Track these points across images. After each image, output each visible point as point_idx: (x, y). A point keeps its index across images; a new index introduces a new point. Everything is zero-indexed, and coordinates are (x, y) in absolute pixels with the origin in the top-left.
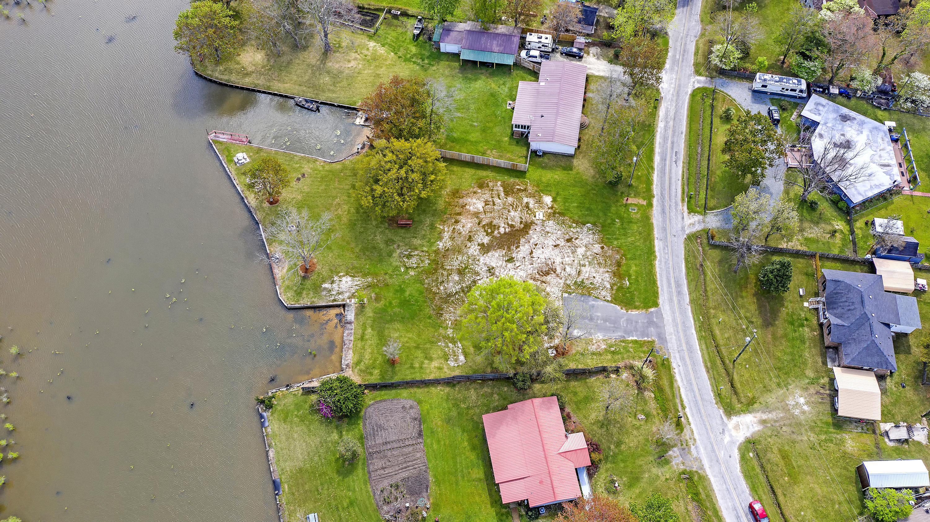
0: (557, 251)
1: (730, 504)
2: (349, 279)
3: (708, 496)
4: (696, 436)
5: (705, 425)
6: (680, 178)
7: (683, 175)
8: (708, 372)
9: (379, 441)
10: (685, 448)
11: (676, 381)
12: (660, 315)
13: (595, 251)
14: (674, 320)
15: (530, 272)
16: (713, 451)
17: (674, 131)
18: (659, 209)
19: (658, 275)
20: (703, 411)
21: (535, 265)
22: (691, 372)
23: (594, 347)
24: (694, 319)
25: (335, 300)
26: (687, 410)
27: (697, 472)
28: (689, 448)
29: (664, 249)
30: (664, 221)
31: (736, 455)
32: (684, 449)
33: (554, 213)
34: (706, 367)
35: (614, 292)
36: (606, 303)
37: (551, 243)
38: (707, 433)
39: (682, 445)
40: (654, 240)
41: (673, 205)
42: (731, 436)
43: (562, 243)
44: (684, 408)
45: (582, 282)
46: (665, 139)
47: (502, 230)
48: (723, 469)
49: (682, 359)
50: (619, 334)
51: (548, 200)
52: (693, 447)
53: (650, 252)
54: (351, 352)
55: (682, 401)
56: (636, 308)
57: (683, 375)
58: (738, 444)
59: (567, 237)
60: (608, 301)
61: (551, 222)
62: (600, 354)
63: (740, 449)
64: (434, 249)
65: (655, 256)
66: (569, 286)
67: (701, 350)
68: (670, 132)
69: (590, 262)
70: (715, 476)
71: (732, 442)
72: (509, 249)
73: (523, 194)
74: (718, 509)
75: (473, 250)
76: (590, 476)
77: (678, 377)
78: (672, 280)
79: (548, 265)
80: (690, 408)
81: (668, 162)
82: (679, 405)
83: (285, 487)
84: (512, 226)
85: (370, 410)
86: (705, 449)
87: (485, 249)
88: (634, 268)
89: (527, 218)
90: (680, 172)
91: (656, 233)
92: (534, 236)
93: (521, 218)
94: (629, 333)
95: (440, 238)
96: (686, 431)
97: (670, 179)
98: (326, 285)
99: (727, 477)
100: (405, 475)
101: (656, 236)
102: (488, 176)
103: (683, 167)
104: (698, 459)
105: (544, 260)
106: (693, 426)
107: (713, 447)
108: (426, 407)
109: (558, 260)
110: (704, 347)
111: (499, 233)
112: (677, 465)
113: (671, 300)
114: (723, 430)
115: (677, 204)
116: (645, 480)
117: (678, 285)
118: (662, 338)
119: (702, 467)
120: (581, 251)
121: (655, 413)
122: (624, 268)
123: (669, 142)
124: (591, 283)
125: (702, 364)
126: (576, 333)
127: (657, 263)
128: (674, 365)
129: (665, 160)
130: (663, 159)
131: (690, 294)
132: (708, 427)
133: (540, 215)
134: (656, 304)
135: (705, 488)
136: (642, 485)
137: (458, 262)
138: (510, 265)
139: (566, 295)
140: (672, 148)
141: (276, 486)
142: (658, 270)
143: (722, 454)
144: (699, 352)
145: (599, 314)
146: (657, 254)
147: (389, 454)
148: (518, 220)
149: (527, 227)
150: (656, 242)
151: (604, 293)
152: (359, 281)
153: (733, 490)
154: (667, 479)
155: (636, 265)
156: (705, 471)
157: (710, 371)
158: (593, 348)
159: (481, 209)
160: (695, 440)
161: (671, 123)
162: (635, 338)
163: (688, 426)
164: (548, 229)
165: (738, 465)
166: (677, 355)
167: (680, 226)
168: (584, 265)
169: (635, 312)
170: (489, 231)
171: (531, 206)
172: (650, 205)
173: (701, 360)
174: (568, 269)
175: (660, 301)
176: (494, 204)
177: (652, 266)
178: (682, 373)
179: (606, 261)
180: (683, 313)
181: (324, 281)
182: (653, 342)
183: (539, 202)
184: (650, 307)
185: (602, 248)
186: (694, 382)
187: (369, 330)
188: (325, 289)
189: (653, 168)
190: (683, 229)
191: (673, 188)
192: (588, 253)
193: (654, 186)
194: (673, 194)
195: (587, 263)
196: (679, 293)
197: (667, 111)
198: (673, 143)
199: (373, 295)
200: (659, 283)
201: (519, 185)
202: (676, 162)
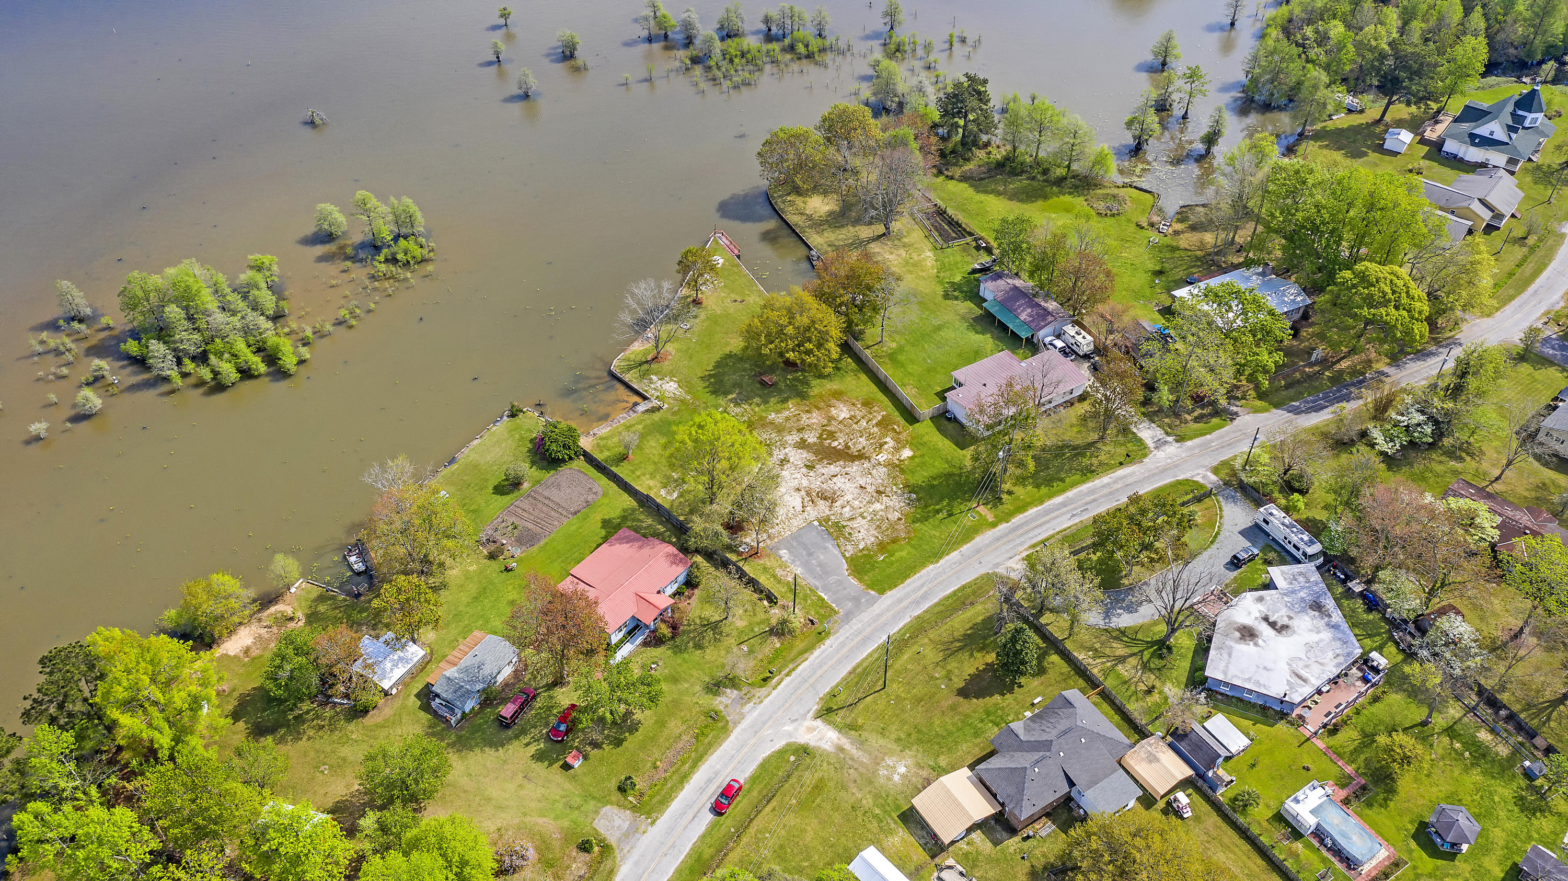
0: (858, 491)
1: (718, 766)
2: (676, 386)
3: (710, 745)
4: (766, 701)
5: (786, 701)
6: (1057, 530)
7: (1065, 530)
8: (850, 673)
9: (546, 493)
10: (746, 699)
11: (812, 653)
12: (872, 602)
13: (890, 516)
14: (879, 615)
15: (813, 486)
16: (764, 723)
17: (1111, 493)
18: (998, 534)
19: (918, 575)
20: (800, 692)
21: (825, 486)
22: (835, 660)
23: (782, 573)
24: (900, 630)
25: (646, 391)
26: (788, 679)
27: (727, 721)
28: (746, 703)
29: (955, 563)
30: (988, 545)
31: (779, 745)
32: (742, 698)
33: (897, 466)
34: (854, 669)
35: (859, 554)
36: (840, 555)
37: (862, 483)
38: (779, 708)
39: (746, 694)
40: (955, 550)
41: (1018, 541)
42: (796, 729)
43: (871, 489)
44: (788, 675)
45: (844, 527)
46: (1091, 492)
47: (835, 444)
48: (752, 741)
49: (843, 645)
50: (817, 583)
51: (907, 453)
52: (751, 704)
53: (936, 556)
54: (609, 429)
55: (793, 670)
56: (860, 580)
57: (824, 655)
58: (793, 740)
59: (882, 489)
60: (844, 556)
61: (885, 469)
62: (779, 581)
63: (788, 744)
64: (764, 414)
65: (937, 562)
66: (829, 520)
67: (870, 655)
68: (1105, 491)
69: (872, 519)
70: (737, 738)
71: (790, 734)
72: (821, 460)
73: (891, 434)
74: (703, 760)
75: (794, 438)
76: (645, 644)
77: (817, 653)
78: (925, 589)
79: (834, 493)
80: (792, 681)
81: (1065, 509)
82: (787, 670)
83: (455, 467)
84: (848, 448)
85: (568, 472)
86: (760, 715)
87: (802, 445)
88: (904, 554)
89: (869, 450)
90: (1065, 526)
91: (965, 548)
92: (854, 468)
93: (864, 448)
94: (826, 589)
95: (778, 412)
96: (764, 691)
97: (1047, 522)
98: (654, 378)
99: (746, 749)
100: (530, 526)
101: (962, 549)
102: (882, 402)
103: (1076, 524)
104: (743, 716)
105: (836, 488)
106: (775, 693)
107: (768, 720)
108: (605, 501)
109: (849, 497)
110: (876, 656)
111: (830, 444)
112: (721, 702)
113: (900, 601)
114: (797, 720)
115: (1021, 544)
116: (680, 687)
117: (924, 597)
118: (848, 617)
119: (736, 724)
120: (877, 506)
121: (760, 657)
122: (895, 546)
123: (1092, 497)
124: (850, 534)
125: (854, 664)
126: (783, 552)
127: (931, 567)
128: (828, 642)
129: (1066, 506)
130: (1064, 505)
131: (926, 612)
132: (787, 705)
133: (882, 457)
134: (882, 592)
135: (717, 738)
136: (673, 687)
137: (768, 437)
138: (804, 470)
139: (816, 523)
140: (1087, 504)
141: (452, 461)
142: (924, 572)
143: (767, 732)
144: (865, 655)
145: (822, 557)
146: (942, 562)
147: (540, 505)
148: (860, 447)
149: (861, 456)
150: (955, 555)
151: (849, 547)
152: (680, 393)
153: (735, 762)
154: (697, 703)
155: (909, 553)
156: (734, 728)
157: (853, 675)
158: (779, 572)
159: (841, 418)
160: (762, 702)
161: (1119, 486)
162: (826, 598)
163: (771, 689)
164: (874, 472)
165: (769, 753)
166: (841, 639)
167: (998, 560)
168: (864, 518)
169: (854, 581)
170: (825, 436)
171: (886, 447)
172: (994, 525)
173: (858, 661)
174: (847, 509)
175: (889, 593)
176: (856, 423)
177: (923, 565)
178: (827, 653)
179: (887, 530)
180: (896, 617)
181: (656, 374)
182: (836, 613)
183: (897, 450)
184: (873, 589)
185: (900, 519)
186: (825, 668)
187: (640, 427)
188: (651, 379)
189: (1042, 502)
190: (997, 565)
191: (1039, 530)
192: (880, 513)
193: (1021, 516)
194: (1030, 535)
195: (869, 518)
196: (917, 603)
197: (1130, 475)
198: (1094, 500)
199: (676, 408)
200: (909, 581)
201: (899, 426)
202: (1073, 516)
